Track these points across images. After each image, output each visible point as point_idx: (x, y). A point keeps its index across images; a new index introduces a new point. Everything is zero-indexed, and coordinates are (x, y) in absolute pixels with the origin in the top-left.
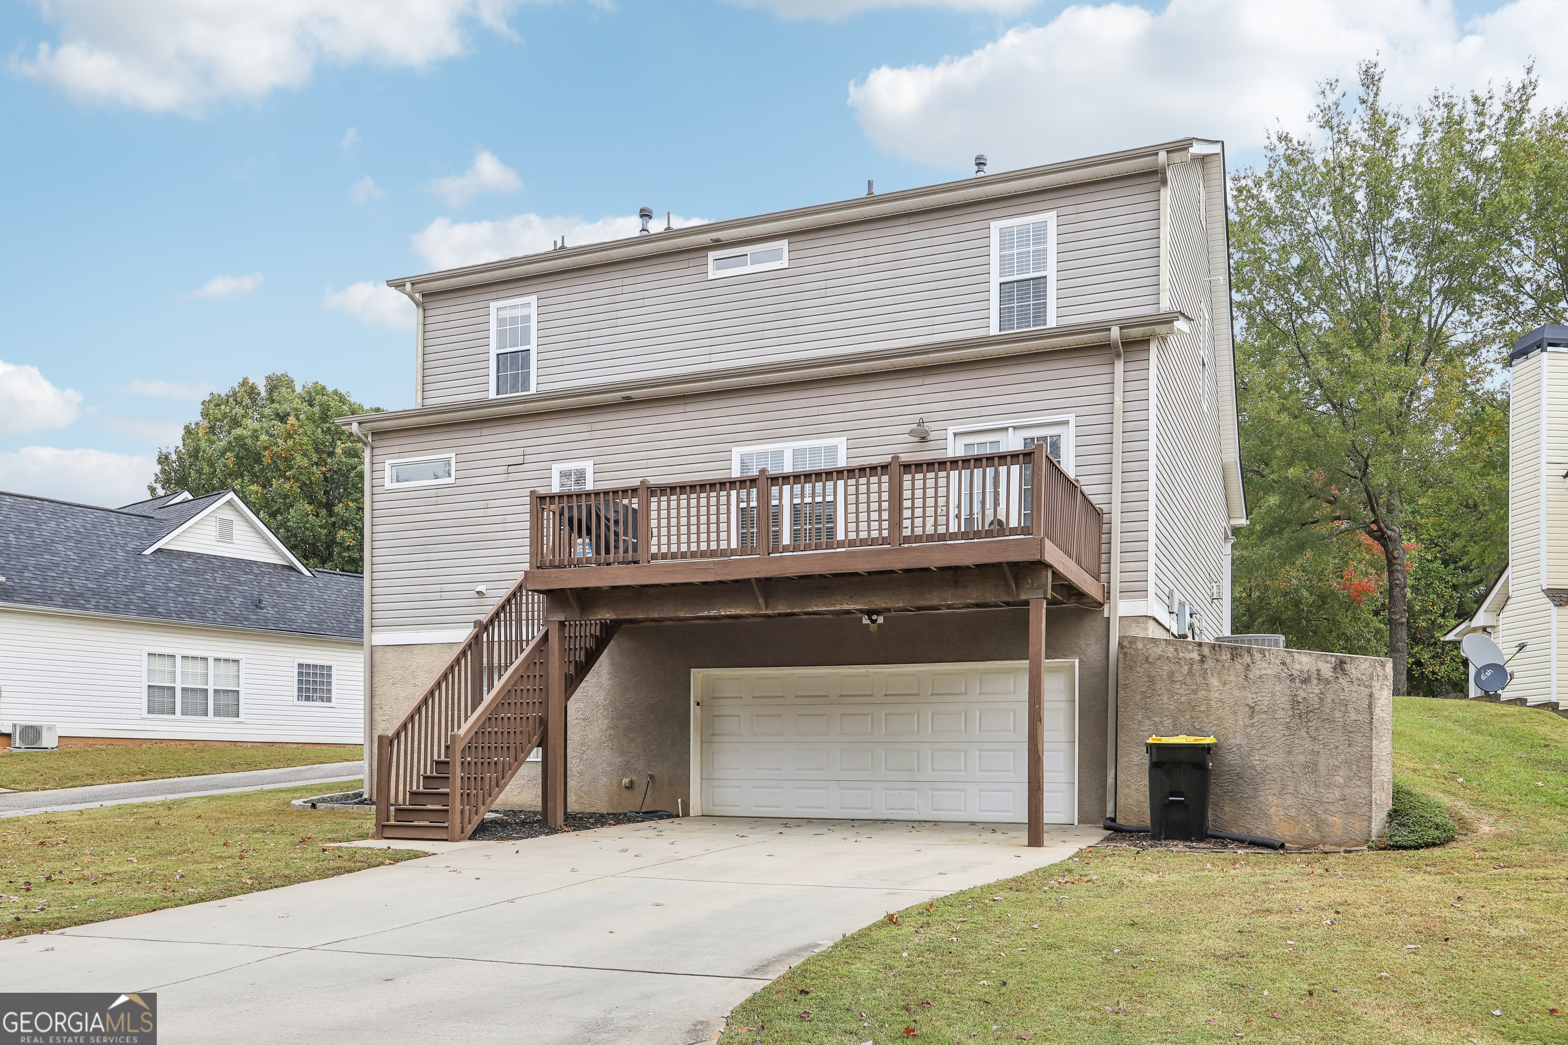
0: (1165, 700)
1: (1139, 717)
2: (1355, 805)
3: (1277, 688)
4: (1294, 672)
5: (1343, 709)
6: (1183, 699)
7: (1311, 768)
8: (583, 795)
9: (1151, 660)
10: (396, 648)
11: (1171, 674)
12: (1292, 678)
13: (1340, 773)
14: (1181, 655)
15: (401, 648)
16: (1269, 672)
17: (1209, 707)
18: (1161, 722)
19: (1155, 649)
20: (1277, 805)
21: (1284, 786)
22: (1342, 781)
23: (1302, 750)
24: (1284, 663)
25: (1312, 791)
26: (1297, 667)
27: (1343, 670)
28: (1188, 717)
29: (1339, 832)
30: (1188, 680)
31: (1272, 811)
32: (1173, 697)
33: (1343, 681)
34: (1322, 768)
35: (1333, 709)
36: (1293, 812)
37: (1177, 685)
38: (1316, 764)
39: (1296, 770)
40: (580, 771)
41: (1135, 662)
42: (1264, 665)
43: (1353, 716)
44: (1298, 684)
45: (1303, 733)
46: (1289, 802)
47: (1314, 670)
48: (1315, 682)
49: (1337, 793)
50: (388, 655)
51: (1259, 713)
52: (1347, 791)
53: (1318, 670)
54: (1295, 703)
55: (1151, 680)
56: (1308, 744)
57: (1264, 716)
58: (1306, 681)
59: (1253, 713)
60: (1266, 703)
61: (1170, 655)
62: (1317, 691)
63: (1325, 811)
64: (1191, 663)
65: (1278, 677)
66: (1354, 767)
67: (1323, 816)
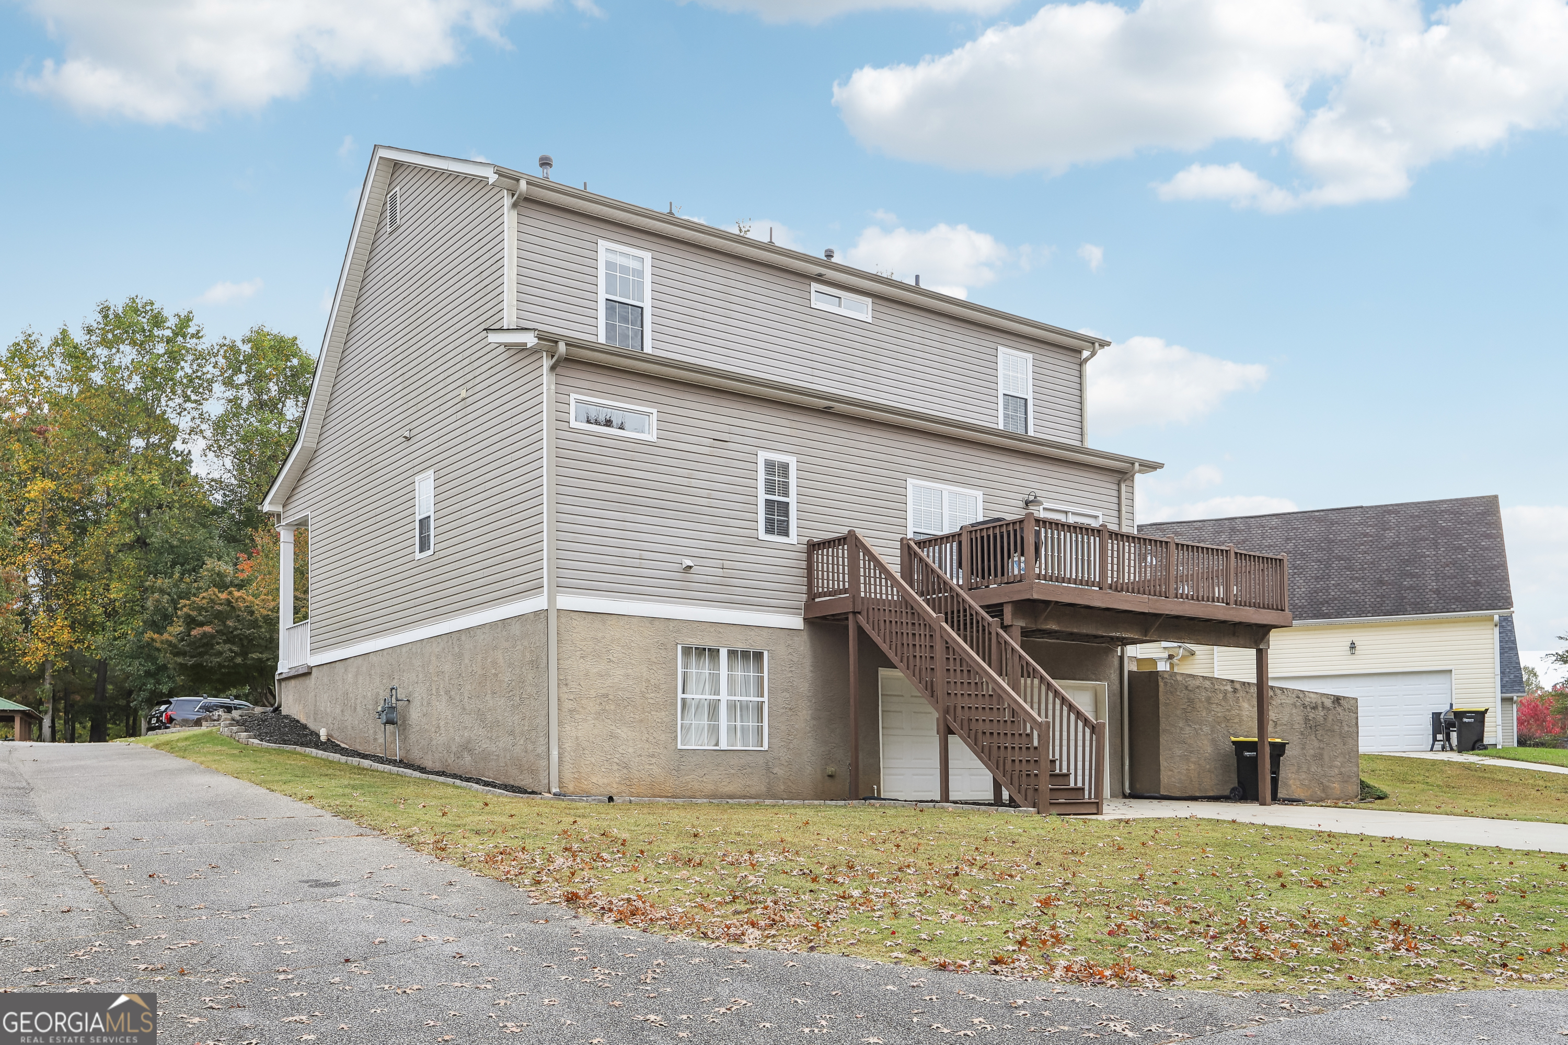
0: (1204, 714)
1: (1180, 725)
2: (1349, 777)
3: (1294, 711)
4: (1306, 703)
5: (1339, 725)
6: (1219, 715)
7: (1319, 757)
8: (790, 784)
9: (1190, 688)
10: (584, 615)
11: (1208, 700)
12: (1305, 706)
13: (1338, 760)
14: (1216, 687)
15: (591, 616)
16: (1288, 701)
17: (1241, 721)
18: (1201, 729)
19: (1194, 682)
20: (1294, 779)
21: (1299, 767)
22: (1339, 764)
23: (1312, 747)
24: (1298, 697)
25: (1319, 770)
26: (1308, 699)
27: (1339, 703)
28: (1223, 725)
29: (1338, 792)
30: (1223, 703)
31: (1291, 782)
32: (1210, 712)
33: (1339, 709)
34: (1326, 758)
35: (1333, 725)
36: (1307, 782)
37: (1214, 706)
38: (1322, 755)
39: (1307, 758)
40: (788, 760)
41: (1176, 689)
42: (1284, 697)
43: (1346, 729)
44: (1309, 710)
45: (1313, 737)
46: (1304, 777)
47: (1319, 702)
48: (1321, 709)
49: (1336, 771)
50: (575, 623)
51: (1281, 725)
52: (1343, 770)
53: (1322, 703)
54: (1306, 719)
55: (1191, 701)
56: (1316, 744)
57: (1285, 727)
58: (1315, 708)
59: (1276, 725)
60: (1286, 719)
61: (1207, 686)
62: (1322, 714)
63: (1329, 781)
64: (1225, 693)
65: (1294, 705)
66: (1347, 756)
67: (1327, 784)
